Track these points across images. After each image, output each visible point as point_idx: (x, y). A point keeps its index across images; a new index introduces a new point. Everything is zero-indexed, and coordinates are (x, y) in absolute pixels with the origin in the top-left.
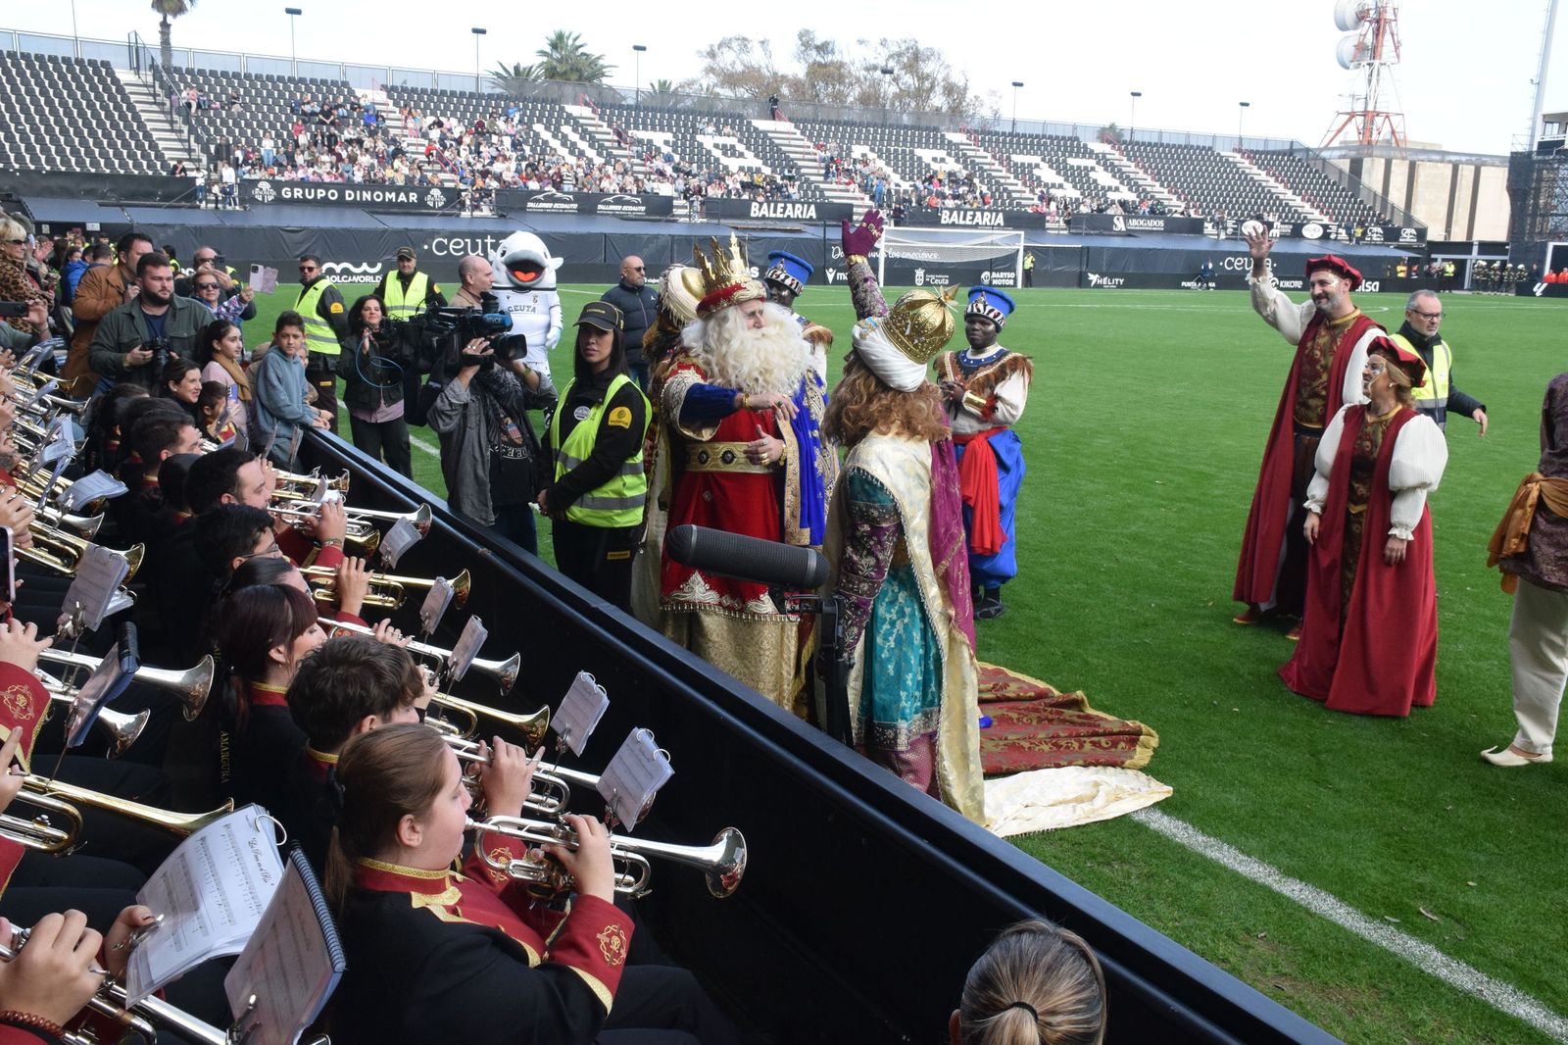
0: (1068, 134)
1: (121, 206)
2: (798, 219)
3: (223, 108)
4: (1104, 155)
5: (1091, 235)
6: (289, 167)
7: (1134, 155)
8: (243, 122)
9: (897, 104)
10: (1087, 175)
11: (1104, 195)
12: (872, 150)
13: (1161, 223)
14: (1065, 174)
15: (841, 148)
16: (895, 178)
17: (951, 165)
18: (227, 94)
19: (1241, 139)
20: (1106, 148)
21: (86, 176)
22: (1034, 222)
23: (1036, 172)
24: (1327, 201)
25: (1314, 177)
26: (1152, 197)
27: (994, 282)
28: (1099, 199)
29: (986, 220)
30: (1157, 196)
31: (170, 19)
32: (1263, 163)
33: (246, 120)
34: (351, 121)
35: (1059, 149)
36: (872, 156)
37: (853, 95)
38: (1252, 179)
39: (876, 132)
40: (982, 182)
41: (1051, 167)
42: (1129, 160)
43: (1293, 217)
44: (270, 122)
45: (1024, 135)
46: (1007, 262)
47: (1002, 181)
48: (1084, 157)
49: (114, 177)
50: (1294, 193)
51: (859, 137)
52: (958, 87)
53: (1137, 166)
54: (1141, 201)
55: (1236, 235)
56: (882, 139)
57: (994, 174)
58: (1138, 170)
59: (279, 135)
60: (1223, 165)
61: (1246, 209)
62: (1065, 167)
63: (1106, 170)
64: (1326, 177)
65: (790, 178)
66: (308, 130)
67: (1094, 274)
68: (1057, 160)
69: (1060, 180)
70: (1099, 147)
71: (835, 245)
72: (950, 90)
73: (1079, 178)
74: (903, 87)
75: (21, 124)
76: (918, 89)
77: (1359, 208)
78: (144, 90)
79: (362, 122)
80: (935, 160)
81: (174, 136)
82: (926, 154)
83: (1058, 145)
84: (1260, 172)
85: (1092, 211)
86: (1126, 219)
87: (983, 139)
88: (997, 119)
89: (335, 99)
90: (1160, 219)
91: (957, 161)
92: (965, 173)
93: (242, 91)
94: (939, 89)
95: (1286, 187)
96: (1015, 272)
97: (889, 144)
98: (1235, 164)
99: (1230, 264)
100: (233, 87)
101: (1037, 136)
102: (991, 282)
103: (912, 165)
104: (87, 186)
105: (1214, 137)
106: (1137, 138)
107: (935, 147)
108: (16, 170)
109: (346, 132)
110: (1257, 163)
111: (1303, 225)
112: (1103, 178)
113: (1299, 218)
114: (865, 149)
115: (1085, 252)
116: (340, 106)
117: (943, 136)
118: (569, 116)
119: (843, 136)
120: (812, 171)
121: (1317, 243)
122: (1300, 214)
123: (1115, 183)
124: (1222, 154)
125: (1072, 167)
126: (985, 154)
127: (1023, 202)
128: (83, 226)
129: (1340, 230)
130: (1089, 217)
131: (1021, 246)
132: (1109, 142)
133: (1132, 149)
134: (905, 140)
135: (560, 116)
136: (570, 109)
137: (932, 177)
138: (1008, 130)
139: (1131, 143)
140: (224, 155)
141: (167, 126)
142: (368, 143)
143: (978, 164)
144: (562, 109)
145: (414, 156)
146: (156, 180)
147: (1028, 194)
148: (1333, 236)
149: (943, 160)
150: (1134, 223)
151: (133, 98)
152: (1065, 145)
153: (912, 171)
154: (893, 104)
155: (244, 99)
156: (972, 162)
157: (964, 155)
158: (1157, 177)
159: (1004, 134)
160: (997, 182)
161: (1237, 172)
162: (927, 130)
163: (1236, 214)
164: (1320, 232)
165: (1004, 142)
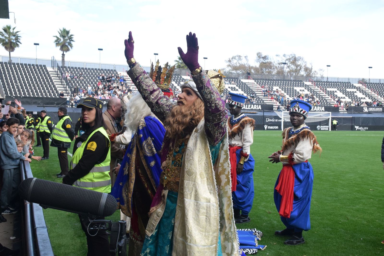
0: (347, 81)
1: (44, 107)
2: (255, 110)
3: (78, 78)
4: (359, 88)
5: (356, 113)
6: (96, 95)
7: (370, 87)
8: (83, 82)
9: (289, 74)
10: (353, 94)
11: (360, 100)
12: (280, 88)
13: (381, 109)
14: (346, 94)
15: (270, 87)
16: (287, 96)
17: (306, 92)
18: (79, 74)
20: (360, 85)
21: (34, 98)
22: (335, 110)
23: (335, 93)
26: (378, 101)
27: (322, 129)
28: (358, 101)
29: (318, 109)
30: (379, 100)
31: (65, 53)
33: (84, 81)
34: (116, 81)
35: (343, 86)
36: (279, 90)
37: (275, 72)
39: (281, 82)
40: (317, 97)
41: (341, 92)
42: (369, 89)
44: (91, 82)
45: (331, 82)
46: (326, 122)
47: (324, 97)
48: (352, 88)
49: (43, 98)
51: (276, 84)
52: (309, 68)
53: (372, 91)
54: (373, 102)
56: (283, 84)
57: (321, 94)
58: (372, 92)
59: (94, 86)
62: (346, 92)
63: (360, 92)
65: (253, 97)
66: (102, 84)
67: (357, 126)
68: (343, 90)
69: (344, 96)
70: (357, 85)
71: (267, 118)
72: (306, 69)
73: (351, 95)
74: (291, 69)
75: (17, 83)
76: (296, 70)
78: (55, 73)
79: (119, 82)
80: (301, 90)
81: (62, 86)
82: (298, 89)
83: (343, 85)
85: (356, 105)
86: (368, 108)
87: (317, 84)
88: (322, 77)
89: (111, 75)
90: (381, 108)
91: (308, 91)
92: (311, 94)
93: (84, 73)
94: (303, 69)
96: (328, 125)
97: (285, 86)
100: (81, 72)
101: (336, 82)
102: (320, 129)
103: (293, 92)
104: (34, 101)
106: (371, 82)
107: (301, 86)
108: (14, 96)
109: (114, 84)
112: (359, 95)
114: (278, 88)
115: (353, 119)
116: (113, 77)
117: (303, 83)
118: (183, 79)
119: (270, 84)
120: (260, 94)
123: (364, 96)
125: (348, 92)
126: (318, 88)
127: (331, 103)
128: (32, 113)
130: (354, 108)
131: (330, 117)
132: (361, 83)
133: (370, 85)
134: (291, 84)
135: (180, 79)
136: (183, 77)
137: (300, 96)
138: (325, 80)
139: (369, 83)
140: (76, 91)
141: (60, 83)
142: (120, 88)
143: (315, 91)
144: (181, 77)
145: (134, 91)
146: (56, 99)
147: (333, 101)
149: (303, 91)
150: (371, 109)
151: (51, 75)
152: (345, 85)
153: (293, 94)
154: (287, 74)
155: (84, 75)
156: (313, 91)
157: (311, 89)
158: (379, 94)
159: (324, 82)
160: (322, 97)
162: (299, 82)
165: (324, 84)
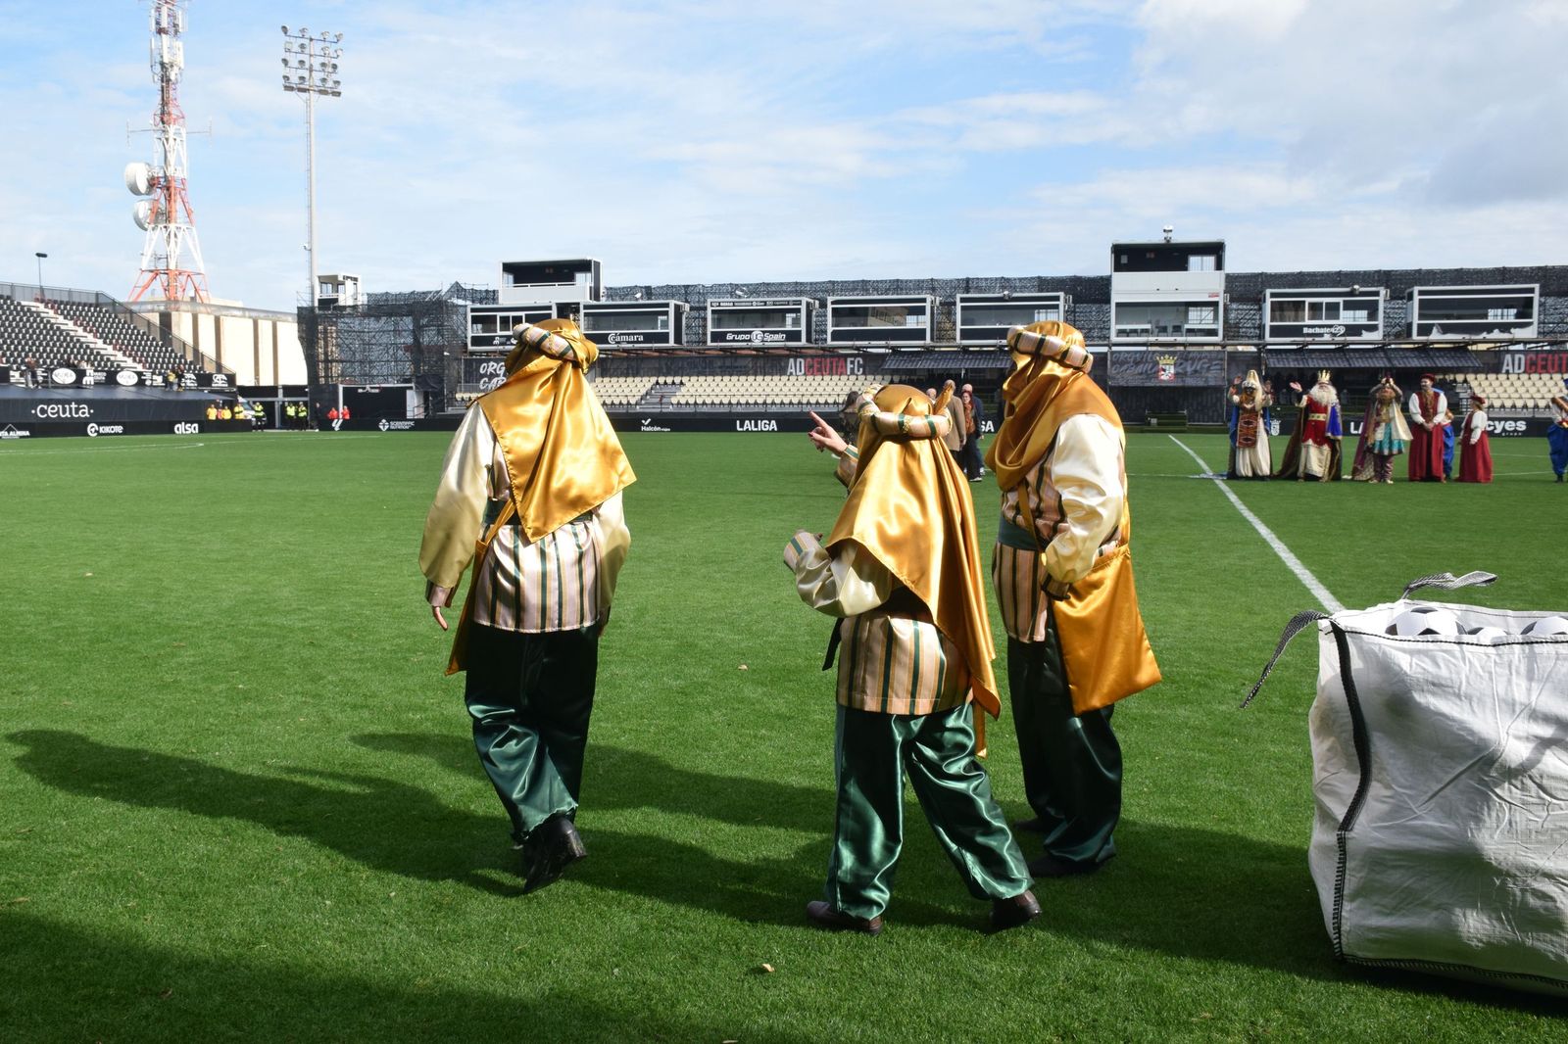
19: (42, 289)
24: (138, 350)
25: (123, 327)
32: (68, 313)
38: (58, 328)
43: (106, 366)
50: (105, 343)
55: (48, 384)
60: (25, 315)
61: (55, 357)
64: (135, 328)
77: (170, 356)
84: (66, 321)
95: (95, 336)
98: (38, 314)
99: (43, 411)
105: (12, 287)
110: (62, 314)
111: (116, 372)
113: (112, 366)
121: (133, 389)
122: (112, 362)
124: (23, 303)
129: (155, 377)
148: (148, 383)
161: (42, 321)
163: (45, 363)
164: (135, 379)
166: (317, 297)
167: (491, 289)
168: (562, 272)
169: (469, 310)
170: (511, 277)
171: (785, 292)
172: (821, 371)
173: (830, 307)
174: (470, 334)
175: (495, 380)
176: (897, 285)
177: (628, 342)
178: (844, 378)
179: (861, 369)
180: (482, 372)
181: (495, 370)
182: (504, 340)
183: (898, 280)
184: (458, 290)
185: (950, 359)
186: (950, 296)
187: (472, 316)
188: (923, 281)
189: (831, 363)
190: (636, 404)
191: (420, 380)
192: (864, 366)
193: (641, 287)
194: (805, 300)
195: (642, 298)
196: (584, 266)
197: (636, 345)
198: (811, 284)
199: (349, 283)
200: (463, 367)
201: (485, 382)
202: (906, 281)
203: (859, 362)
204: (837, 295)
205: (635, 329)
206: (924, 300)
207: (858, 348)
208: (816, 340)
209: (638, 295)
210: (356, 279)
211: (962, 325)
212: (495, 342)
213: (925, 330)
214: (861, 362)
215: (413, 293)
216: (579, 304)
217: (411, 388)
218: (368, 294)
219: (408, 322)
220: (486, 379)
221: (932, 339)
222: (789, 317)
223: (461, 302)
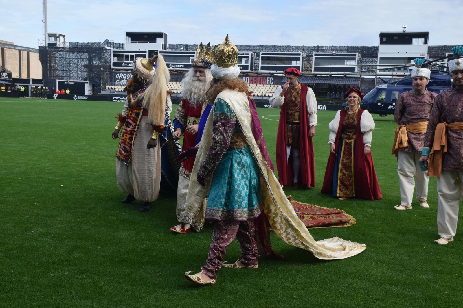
166: (47, 42)
167: (121, 43)
168: (151, 37)
169: (112, 51)
170: (130, 39)
171: (242, 49)
172: (256, 83)
173: (261, 56)
174: (112, 62)
175: (122, 81)
176: (289, 48)
177: (178, 68)
178: (265, 85)
179: (272, 82)
180: (117, 77)
181: (122, 77)
182: (126, 64)
183: (289, 46)
184: (107, 43)
185: (309, 79)
186: (310, 53)
187: (113, 54)
188: (299, 47)
189: (260, 79)
190: (180, 93)
191: (91, 79)
192: (273, 81)
193: (184, 45)
194: (250, 53)
195: (184, 49)
196: (161, 35)
197: (181, 69)
198: (253, 46)
199: (61, 37)
200: (109, 75)
201: (118, 82)
202: (293, 46)
203: (271, 79)
204: (264, 51)
205: (180, 62)
206: (299, 55)
207: (271, 74)
208: (254, 70)
209: (182, 48)
210: (64, 36)
211: (315, 65)
212: (123, 65)
213: (299, 67)
214: (273, 79)
215: (88, 43)
216: (158, 51)
217: (87, 83)
218: (69, 42)
219: (86, 55)
220: (119, 80)
221: (302, 71)
222: (244, 60)
223: (109, 48)
